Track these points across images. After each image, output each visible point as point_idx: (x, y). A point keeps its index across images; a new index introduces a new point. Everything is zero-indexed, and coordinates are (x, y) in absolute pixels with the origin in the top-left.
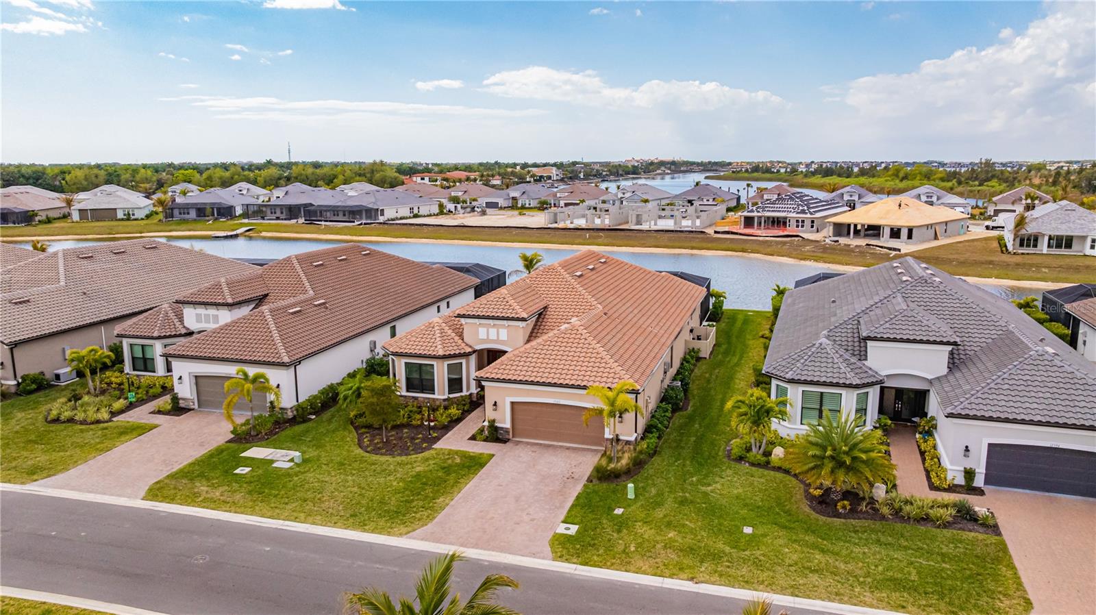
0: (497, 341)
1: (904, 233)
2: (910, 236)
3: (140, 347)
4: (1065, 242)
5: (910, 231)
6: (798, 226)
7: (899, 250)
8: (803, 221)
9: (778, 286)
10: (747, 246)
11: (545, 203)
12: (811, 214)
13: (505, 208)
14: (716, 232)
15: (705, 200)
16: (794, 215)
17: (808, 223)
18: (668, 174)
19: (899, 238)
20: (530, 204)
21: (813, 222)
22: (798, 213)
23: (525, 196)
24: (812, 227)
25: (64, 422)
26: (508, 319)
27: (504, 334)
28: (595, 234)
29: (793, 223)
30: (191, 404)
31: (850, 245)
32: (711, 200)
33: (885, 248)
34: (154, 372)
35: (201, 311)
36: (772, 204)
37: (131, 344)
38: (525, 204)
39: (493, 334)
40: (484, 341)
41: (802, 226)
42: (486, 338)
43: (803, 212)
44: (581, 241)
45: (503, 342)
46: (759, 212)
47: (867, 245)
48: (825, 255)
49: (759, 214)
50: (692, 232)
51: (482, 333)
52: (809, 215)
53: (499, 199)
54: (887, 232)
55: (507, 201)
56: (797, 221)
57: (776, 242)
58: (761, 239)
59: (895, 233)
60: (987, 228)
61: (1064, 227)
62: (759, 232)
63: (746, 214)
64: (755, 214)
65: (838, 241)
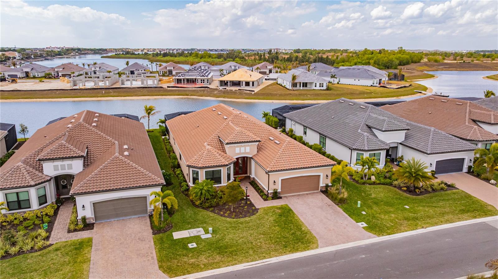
0: (245, 153)
1: (251, 84)
2: (253, 85)
3: (15, 195)
4: (305, 85)
5: (253, 83)
6: (201, 82)
7: (254, 91)
8: (204, 80)
9: (264, 112)
10: (187, 93)
11: (49, 74)
12: (207, 77)
13: (22, 78)
14: (168, 87)
15: (140, 71)
16: (199, 77)
17: (206, 81)
18: (77, 55)
19: (249, 86)
20: (38, 75)
21: (208, 80)
22: (201, 76)
23: (33, 71)
24: (208, 82)
25: (15, 255)
26: (250, 142)
27: (248, 149)
28: (107, 91)
29: (199, 81)
30: (92, 220)
31: (232, 90)
32: (143, 70)
33: (247, 90)
34: (30, 207)
35: (59, 163)
36: (187, 72)
37: (6, 194)
38: (35, 75)
39: (243, 150)
40: (238, 154)
41: (204, 82)
42: (239, 152)
43: (203, 76)
44: (101, 95)
45: (248, 153)
46: (183, 76)
47: (239, 89)
48: (226, 95)
49: (183, 78)
50: (156, 87)
51: (237, 150)
52: (206, 77)
53: (18, 73)
54: (244, 83)
55: (23, 74)
56: (201, 80)
57: (199, 90)
59: (247, 84)
60: (266, 79)
61: (306, 79)
62: (185, 86)
63: (177, 77)
64: (182, 77)
65: (226, 89)
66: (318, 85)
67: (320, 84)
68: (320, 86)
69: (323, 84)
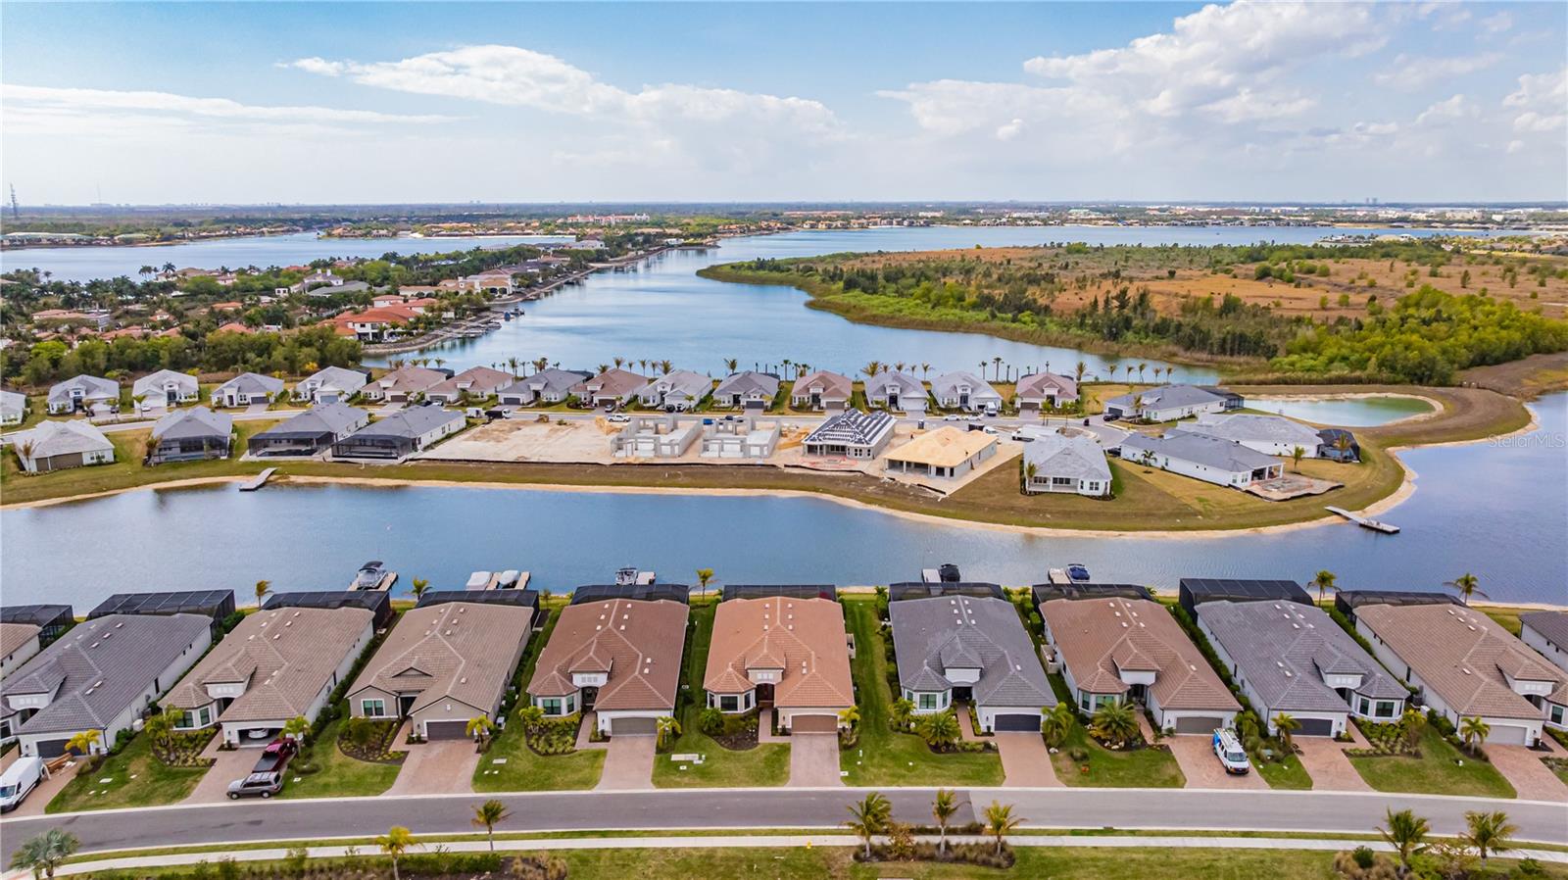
0: (768, 680)
1: (947, 472)
2: (952, 474)
5: (952, 470)
6: (857, 454)
7: (945, 493)
8: (861, 451)
10: (819, 484)
11: (576, 399)
12: (868, 443)
14: (786, 465)
16: (852, 445)
17: (865, 452)
19: (942, 478)
20: (556, 399)
21: (869, 451)
22: (855, 443)
24: (870, 454)
26: (772, 669)
28: (672, 470)
29: (852, 452)
30: (609, 734)
31: (905, 484)
32: (758, 397)
33: (933, 489)
34: (561, 714)
35: (586, 676)
36: (832, 430)
37: (544, 700)
38: (551, 399)
39: (765, 677)
40: (760, 681)
41: (861, 454)
42: (762, 679)
43: (860, 441)
45: (771, 680)
47: (919, 485)
48: (886, 499)
49: (822, 441)
50: (764, 466)
52: (865, 445)
53: (520, 395)
54: (934, 470)
56: (857, 450)
57: (842, 478)
58: (828, 474)
59: (940, 471)
60: (1014, 438)
61: (1062, 470)
62: (822, 461)
63: (809, 441)
65: (895, 479)
66: (1087, 485)
67: (1092, 484)
68: (1091, 488)
69: (1097, 484)
